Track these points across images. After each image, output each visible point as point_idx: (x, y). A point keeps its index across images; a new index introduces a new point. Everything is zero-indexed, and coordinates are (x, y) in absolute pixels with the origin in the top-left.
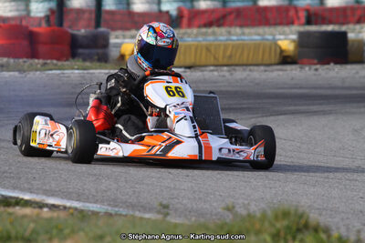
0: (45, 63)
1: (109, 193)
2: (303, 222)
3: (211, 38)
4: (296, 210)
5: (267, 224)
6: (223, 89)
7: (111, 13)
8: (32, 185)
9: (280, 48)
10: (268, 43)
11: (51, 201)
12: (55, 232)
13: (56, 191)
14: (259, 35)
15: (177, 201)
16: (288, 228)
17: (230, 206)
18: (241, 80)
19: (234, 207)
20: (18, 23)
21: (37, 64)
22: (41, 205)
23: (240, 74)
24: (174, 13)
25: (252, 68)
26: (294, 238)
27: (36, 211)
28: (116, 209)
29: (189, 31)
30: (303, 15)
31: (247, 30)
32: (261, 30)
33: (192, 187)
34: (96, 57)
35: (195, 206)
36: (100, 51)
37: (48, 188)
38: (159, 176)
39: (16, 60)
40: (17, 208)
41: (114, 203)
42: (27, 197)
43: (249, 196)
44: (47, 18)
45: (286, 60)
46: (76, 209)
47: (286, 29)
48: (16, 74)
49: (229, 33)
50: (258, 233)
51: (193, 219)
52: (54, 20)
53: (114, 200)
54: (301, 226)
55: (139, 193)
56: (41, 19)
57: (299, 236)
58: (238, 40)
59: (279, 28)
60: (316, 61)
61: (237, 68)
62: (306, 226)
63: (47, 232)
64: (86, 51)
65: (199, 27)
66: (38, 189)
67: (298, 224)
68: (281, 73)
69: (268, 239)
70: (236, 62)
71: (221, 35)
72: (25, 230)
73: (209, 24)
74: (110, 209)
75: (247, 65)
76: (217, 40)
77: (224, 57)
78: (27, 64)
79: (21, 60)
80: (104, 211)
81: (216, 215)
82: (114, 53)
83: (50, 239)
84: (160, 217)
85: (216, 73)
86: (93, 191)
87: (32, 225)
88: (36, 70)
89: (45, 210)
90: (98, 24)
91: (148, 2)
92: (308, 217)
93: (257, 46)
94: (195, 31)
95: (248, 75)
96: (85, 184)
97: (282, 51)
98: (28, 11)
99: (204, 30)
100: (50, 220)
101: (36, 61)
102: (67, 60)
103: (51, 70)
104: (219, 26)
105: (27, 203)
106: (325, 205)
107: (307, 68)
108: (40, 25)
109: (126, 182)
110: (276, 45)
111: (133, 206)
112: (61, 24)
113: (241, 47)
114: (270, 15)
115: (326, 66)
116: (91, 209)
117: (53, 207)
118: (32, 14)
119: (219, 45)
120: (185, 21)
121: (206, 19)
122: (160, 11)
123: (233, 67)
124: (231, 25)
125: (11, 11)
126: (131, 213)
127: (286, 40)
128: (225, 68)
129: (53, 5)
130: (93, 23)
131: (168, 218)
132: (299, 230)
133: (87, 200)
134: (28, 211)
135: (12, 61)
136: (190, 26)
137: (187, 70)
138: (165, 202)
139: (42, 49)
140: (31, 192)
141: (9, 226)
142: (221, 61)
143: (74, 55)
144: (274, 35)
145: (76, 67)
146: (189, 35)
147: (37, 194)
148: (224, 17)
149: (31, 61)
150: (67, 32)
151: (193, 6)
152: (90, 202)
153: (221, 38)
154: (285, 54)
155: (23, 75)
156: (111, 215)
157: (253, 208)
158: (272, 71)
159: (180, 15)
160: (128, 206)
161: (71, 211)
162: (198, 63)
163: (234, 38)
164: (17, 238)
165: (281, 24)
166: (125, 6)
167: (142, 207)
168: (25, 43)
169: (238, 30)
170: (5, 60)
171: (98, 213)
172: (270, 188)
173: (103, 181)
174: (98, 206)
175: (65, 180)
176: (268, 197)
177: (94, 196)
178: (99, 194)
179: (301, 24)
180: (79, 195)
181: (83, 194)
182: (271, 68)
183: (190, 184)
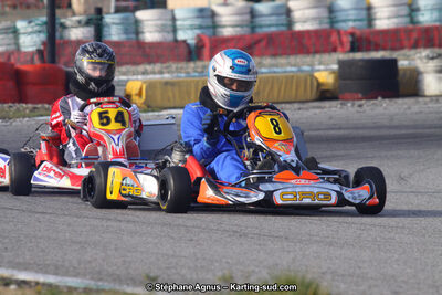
0: (35, 108)
1: (94, 265)
2: (310, 292)
4: (303, 278)
7: (117, 44)
8: (2, 257)
9: (317, 80)
10: (303, 74)
11: (22, 276)
13: (30, 264)
14: (295, 66)
15: (174, 271)
17: (227, 276)
21: (25, 109)
22: (8, 282)
24: (192, 42)
28: (100, 283)
30: (347, 40)
31: (282, 60)
32: (292, 59)
33: (194, 253)
35: (195, 276)
37: (21, 260)
38: (156, 241)
41: (99, 276)
43: (261, 262)
44: (39, 52)
45: (324, 95)
46: (50, 285)
47: (326, 57)
52: (48, 56)
53: (99, 273)
55: (130, 262)
56: (32, 54)
58: (269, 72)
59: (318, 56)
60: (360, 96)
66: (9, 262)
68: (317, 111)
70: (266, 99)
74: (91, 284)
78: (13, 110)
79: (5, 105)
80: (82, 286)
82: (119, 92)
86: (75, 262)
88: (24, 117)
89: (13, 287)
92: (318, 286)
93: (289, 80)
96: (66, 254)
97: (319, 84)
98: (18, 46)
101: (24, 105)
103: (42, 116)
106: (352, 270)
107: (349, 105)
108: (32, 59)
109: (116, 249)
110: (312, 76)
111: (117, 279)
112: (53, 60)
113: (271, 81)
114: (305, 41)
115: (372, 101)
116: (69, 284)
117: (24, 282)
118: (23, 49)
120: (206, 51)
122: (176, 41)
124: (261, 55)
126: (117, 288)
127: (325, 71)
133: (66, 274)
139: (31, 91)
144: (312, 65)
147: (8, 268)
149: (17, 106)
150: (61, 70)
151: (215, 34)
152: (70, 276)
154: (323, 88)
155: (8, 123)
156: (91, 290)
158: (307, 109)
159: (200, 45)
160: (114, 280)
161: (39, 288)
163: (264, 70)
165: (317, 52)
166: (133, 36)
167: (132, 279)
168: (10, 85)
169: (268, 61)
171: (76, 289)
172: (289, 252)
173: (89, 249)
174: (79, 280)
175: (43, 251)
176: (285, 263)
177: (75, 268)
178: (82, 266)
179: (344, 52)
180: (57, 268)
181: (63, 266)
182: (306, 105)
183: (192, 250)
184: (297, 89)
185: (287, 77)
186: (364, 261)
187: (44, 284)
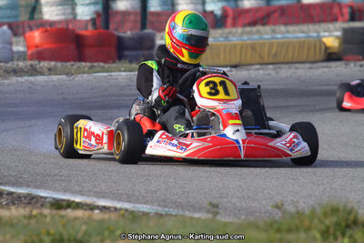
0: (92, 66)
1: (158, 194)
2: (352, 218)
3: (256, 37)
4: (345, 207)
5: (316, 221)
7: (156, 14)
8: (83, 187)
9: (325, 44)
10: (312, 40)
11: (102, 203)
12: (106, 233)
13: (106, 193)
14: (303, 32)
15: (226, 200)
16: (338, 224)
17: (279, 204)
18: (287, 78)
19: (283, 205)
20: (64, 26)
21: (85, 67)
22: (92, 208)
23: (286, 72)
24: (218, 12)
25: (297, 65)
26: (343, 235)
27: (88, 213)
28: (167, 209)
29: (234, 30)
30: (347, 11)
31: (291, 28)
32: (305, 27)
33: (240, 185)
35: (244, 204)
36: (146, 52)
37: (98, 190)
39: (64, 63)
40: (69, 210)
41: (164, 203)
42: (78, 199)
43: (297, 193)
44: (93, 21)
45: (331, 56)
46: (126, 210)
47: (331, 26)
48: (64, 77)
49: (274, 31)
50: (308, 230)
51: (243, 217)
52: (100, 23)
53: (164, 201)
54: (350, 222)
55: (188, 192)
56: (87, 22)
57: (349, 232)
58: (283, 38)
59: (324, 26)
60: (361, 57)
61: (282, 66)
62: (355, 222)
63: (99, 234)
64: (133, 53)
65: (244, 26)
66: (89, 191)
67: (347, 220)
68: (326, 70)
69: (318, 235)
70: (282, 60)
71: (266, 34)
72: (77, 232)
73: (254, 23)
74: (160, 210)
75: (292, 63)
76: (261, 39)
77: (269, 55)
78: (75, 67)
79: (69, 64)
80: (154, 211)
81: (265, 213)
83: (102, 240)
84: (209, 216)
85: (261, 72)
86: (143, 191)
87: (84, 227)
88: (84, 73)
89: (97, 211)
90: (144, 26)
91: (192, 3)
92: (357, 213)
93: (302, 44)
94: (240, 30)
95: (294, 73)
96: (134, 185)
97: (327, 48)
98: (75, 15)
99: (248, 29)
100: (101, 221)
101: (84, 64)
102: (114, 62)
103: (98, 72)
104: (263, 24)
105: (78, 206)
107: (352, 65)
108: (86, 28)
110: (321, 42)
111: (180, 206)
112: (107, 26)
113: (286, 45)
114: (314, 12)
116: (142, 210)
117: (104, 209)
118: (79, 18)
119: (264, 44)
120: (229, 20)
121: (250, 18)
122: (205, 12)
123: (278, 66)
124: (276, 23)
125: (57, 15)
126: (181, 213)
127: (331, 37)
128: (271, 67)
129: (99, 8)
130: (139, 25)
131: (218, 217)
132: (348, 226)
133: (137, 201)
134: (79, 213)
135: (59, 64)
136: (234, 25)
137: (233, 69)
138: (214, 202)
139: (89, 52)
140: (82, 195)
141: (61, 229)
142: (266, 60)
143: (120, 57)
144: (318, 32)
145: (123, 69)
146: (234, 35)
147: (88, 196)
148: (268, 15)
149: (78, 64)
150: (113, 35)
151: (237, 6)
152: (141, 203)
153: (266, 36)
154: (330, 51)
155: (71, 78)
156: (161, 215)
157: (302, 205)
158: (317, 68)
159: (225, 15)
160: (177, 206)
161: (122, 212)
162: (243, 62)
163: (279, 36)
164: (69, 240)
165: (325, 21)
166: (170, 7)
167: (191, 206)
168: (72, 47)
169: (282, 28)
170: (53, 63)
171: (148, 214)
172: (319, 185)
173: (153, 182)
174: (149, 207)
175: (115, 182)
176: (316, 194)
177: (144, 197)
178: (149, 194)
179: (345, 21)
180: (129, 196)
181: (133, 195)
182: (316, 65)
183: (238, 183)
184: (308, 52)
185: (300, 42)
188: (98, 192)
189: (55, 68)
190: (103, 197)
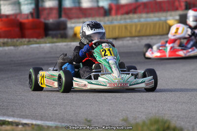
0: (29, 41)
3: (129, 21)
5: (145, 128)
6: (134, 51)
7: (70, 9)
8: (15, 112)
10: (161, 22)
11: (25, 121)
13: (28, 116)
15: (99, 117)
16: (158, 130)
17: (126, 118)
20: (13, 17)
21: (24, 42)
22: (17, 124)
25: (152, 37)
27: (14, 127)
31: (151, 15)
34: (59, 36)
35: (110, 120)
36: (62, 32)
37: (24, 114)
38: (90, 103)
39: (12, 40)
40: (4, 126)
41: (62, 120)
42: (10, 120)
43: (142, 112)
44: (31, 14)
46: (38, 125)
47: (173, 13)
48: (12, 48)
49: (140, 18)
52: (35, 15)
54: (165, 128)
55: (78, 114)
56: (27, 15)
58: (145, 21)
59: (169, 13)
61: (144, 38)
62: (168, 128)
64: (54, 32)
65: (123, 14)
66: (18, 115)
70: (143, 34)
73: (127, 13)
74: (59, 124)
75: (149, 36)
77: (136, 31)
79: (15, 40)
80: (55, 125)
82: (70, 33)
85: (130, 42)
86: (50, 113)
88: (24, 45)
89: (20, 126)
90: (60, 16)
93: (155, 24)
94: (119, 17)
95: (150, 42)
101: (24, 40)
102: (42, 38)
105: (10, 123)
108: (28, 18)
110: (166, 23)
112: (38, 16)
114: (163, 5)
117: (26, 124)
118: (23, 12)
120: (113, 12)
121: (125, 10)
122: (98, 7)
123: (141, 37)
124: (140, 12)
128: (136, 38)
130: (57, 15)
132: (164, 130)
133: (47, 120)
134: (9, 128)
135: (9, 40)
137: (114, 40)
139: (27, 32)
140: (14, 117)
142: (134, 33)
143: (46, 35)
144: (166, 17)
145: (47, 42)
146: (116, 20)
147: (17, 117)
149: (21, 40)
152: (49, 121)
155: (16, 48)
156: (58, 127)
159: (110, 9)
160: (70, 122)
162: (120, 36)
167: (79, 122)
168: (17, 30)
170: (6, 40)
171: (51, 127)
172: (156, 107)
173: (57, 108)
174: (53, 123)
175: (35, 109)
176: (154, 112)
177: (51, 117)
178: (54, 116)
179: (182, 10)
180: (42, 117)
181: (45, 116)
182: (163, 37)
183: (108, 108)
184: (159, 28)
186: (193, 111)
187: (35, 125)
188: (23, 115)
189: (7, 42)
190: (26, 118)
